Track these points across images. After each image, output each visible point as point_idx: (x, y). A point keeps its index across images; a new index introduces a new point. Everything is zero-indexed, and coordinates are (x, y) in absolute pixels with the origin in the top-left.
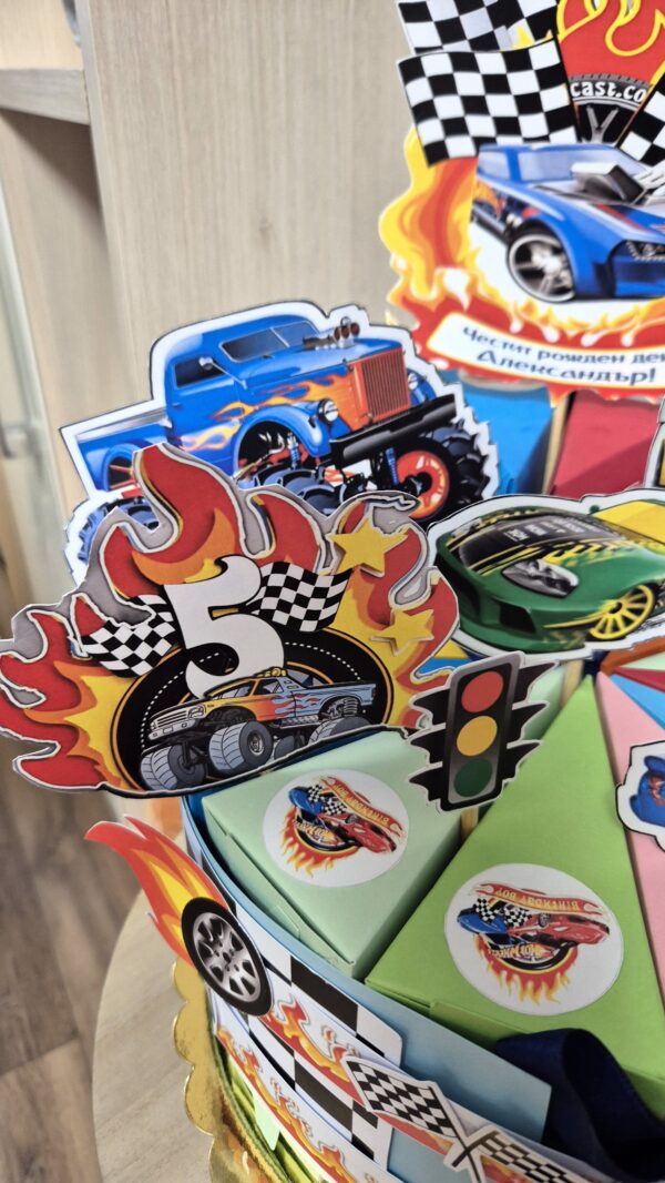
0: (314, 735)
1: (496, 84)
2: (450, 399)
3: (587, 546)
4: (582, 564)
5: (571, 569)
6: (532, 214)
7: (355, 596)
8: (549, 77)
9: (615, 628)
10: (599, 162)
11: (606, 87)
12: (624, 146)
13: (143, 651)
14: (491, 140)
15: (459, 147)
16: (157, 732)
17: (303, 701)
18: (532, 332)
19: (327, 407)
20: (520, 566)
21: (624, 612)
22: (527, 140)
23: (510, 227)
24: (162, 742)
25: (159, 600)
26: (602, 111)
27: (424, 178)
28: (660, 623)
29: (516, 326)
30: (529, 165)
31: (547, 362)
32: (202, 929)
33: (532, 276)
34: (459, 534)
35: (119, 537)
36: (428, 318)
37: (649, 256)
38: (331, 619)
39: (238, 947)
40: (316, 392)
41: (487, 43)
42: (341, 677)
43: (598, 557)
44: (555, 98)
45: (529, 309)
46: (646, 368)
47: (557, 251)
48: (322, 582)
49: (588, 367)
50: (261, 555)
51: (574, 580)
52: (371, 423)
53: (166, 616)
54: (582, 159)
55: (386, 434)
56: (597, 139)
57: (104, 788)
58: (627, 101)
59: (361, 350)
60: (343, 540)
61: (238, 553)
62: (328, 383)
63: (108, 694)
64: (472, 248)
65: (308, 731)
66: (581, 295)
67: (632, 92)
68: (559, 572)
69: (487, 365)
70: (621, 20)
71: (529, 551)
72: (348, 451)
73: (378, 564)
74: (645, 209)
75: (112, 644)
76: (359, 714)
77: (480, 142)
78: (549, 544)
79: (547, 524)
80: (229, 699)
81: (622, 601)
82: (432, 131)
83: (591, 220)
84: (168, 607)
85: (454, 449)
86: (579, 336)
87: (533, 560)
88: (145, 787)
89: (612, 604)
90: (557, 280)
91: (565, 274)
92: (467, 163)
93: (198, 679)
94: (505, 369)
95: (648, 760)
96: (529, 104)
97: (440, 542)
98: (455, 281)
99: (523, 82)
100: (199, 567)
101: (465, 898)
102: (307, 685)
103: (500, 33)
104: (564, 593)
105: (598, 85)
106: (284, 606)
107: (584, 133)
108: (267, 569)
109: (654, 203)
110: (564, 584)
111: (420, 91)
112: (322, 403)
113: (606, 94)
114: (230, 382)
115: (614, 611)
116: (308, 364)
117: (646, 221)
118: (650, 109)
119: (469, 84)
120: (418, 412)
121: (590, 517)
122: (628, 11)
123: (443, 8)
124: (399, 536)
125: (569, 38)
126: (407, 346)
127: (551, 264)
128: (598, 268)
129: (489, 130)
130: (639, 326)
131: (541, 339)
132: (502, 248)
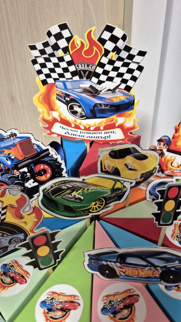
0: (9, 248)
1: (57, 65)
2: (48, 150)
3: (84, 189)
4: (84, 194)
5: (81, 195)
6: (72, 98)
7: (10, 212)
8: (70, 63)
9: (96, 209)
10: (86, 84)
11: (85, 66)
12: (92, 80)
14: (58, 79)
15: (50, 81)
17: (3, 240)
18: (77, 127)
19: (11, 155)
20: (67, 195)
21: (98, 205)
22: (67, 79)
23: (67, 101)
26: (85, 71)
27: (43, 89)
28: (108, 207)
29: (73, 125)
30: (69, 85)
31: (83, 134)
33: (75, 113)
34: (48, 188)
36: (50, 124)
37: (103, 107)
38: (5, 219)
40: (7, 152)
41: (52, 55)
42: (13, 233)
43: (87, 192)
44: (72, 68)
45: (75, 121)
46: (108, 135)
47: (80, 107)
49: (93, 135)
51: (82, 198)
52: (25, 158)
54: (82, 84)
55: (30, 160)
56: (85, 79)
58: (90, 69)
59: (18, 140)
60: (2, 199)
62: (11, 149)
64: (58, 106)
66: (88, 118)
67: (91, 67)
68: (77, 196)
69: (68, 135)
70: (85, 49)
71: (68, 191)
72: (19, 166)
73: (15, 204)
74: (100, 95)
77: (55, 80)
78: (73, 189)
79: (72, 184)
81: (96, 202)
82: (43, 77)
83: (87, 99)
85: (51, 162)
86: (90, 127)
87: (70, 193)
89: (94, 203)
90: (81, 114)
91: (83, 112)
92: (53, 85)
94: (72, 136)
95: (89, 255)
96: (66, 70)
97: (43, 191)
98: (55, 115)
99: (63, 65)
101: (43, 297)
102: (3, 236)
103: (55, 52)
104: (81, 201)
105: (82, 65)
107: (81, 77)
109: (102, 94)
110: (80, 199)
111: (37, 67)
112: (9, 154)
113: (85, 67)
115: (95, 205)
116: (3, 145)
117: (101, 99)
118: (96, 71)
119: (50, 65)
120: (38, 154)
121: (83, 182)
122: (87, 47)
123: (40, 46)
124: (19, 196)
125: (73, 54)
126: (32, 137)
127: (79, 110)
128: (91, 110)
129: (57, 77)
130: (104, 125)
131: (80, 128)
132: (66, 106)
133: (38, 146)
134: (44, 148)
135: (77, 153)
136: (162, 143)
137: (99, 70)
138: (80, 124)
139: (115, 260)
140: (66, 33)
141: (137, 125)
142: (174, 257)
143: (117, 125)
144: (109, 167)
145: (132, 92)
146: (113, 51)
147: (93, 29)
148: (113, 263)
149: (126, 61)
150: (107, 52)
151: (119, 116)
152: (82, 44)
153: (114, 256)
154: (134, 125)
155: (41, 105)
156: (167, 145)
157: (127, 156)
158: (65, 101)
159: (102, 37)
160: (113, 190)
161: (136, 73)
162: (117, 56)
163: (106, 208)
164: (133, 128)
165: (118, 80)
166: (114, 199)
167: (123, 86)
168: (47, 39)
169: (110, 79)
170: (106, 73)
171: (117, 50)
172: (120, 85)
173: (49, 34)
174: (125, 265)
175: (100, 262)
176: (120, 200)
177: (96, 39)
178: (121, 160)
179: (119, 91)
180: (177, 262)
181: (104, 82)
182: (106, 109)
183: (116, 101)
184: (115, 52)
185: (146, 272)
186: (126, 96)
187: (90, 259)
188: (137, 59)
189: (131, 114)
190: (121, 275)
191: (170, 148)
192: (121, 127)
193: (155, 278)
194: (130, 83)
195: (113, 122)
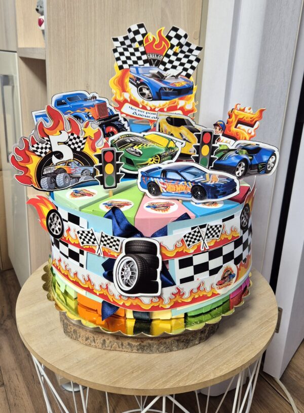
0: (80, 180)
1: (132, 54)
2: (118, 115)
3: (144, 144)
4: (143, 149)
5: (141, 150)
6: (142, 81)
7: (88, 143)
8: (143, 53)
10: (155, 70)
12: (160, 67)
13: (44, 151)
14: (132, 65)
15: (126, 66)
16: (45, 173)
17: (77, 169)
18: (144, 108)
19: (89, 114)
20: (129, 148)
21: (154, 161)
22: (139, 65)
23: (137, 84)
24: (46, 175)
25: (48, 139)
26: (154, 60)
27: (119, 73)
29: (141, 106)
30: (140, 71)
31: (148, 115)
32: (51, 219)
33: (143, 95)
34: (116, 140)
35: (41, 123)
36: (121, 104)
37: (168, 91)
38: (83, 149)
39: (58, 219)
40: (87, 110)
41: (130, 46)
42: (86, 164)
43: (146, 147)
44: (144, 57)
45: (143, 102)
47: (148, 89)
48: (81, 139)
50: (68, 131)
51: (142, 153)
52: (99, 118)
53: (49, 143)
54: (151, 70)
55: (103, 121)
56: (154, 66)
57: (32, 186)
58: (160, 58)
59: (97, 102)
60: (85, 129)
61: (64, 130)
62: (90, 108)
63: (36, 160)
64: (130, 88)
65: (79, 178)
66: (154, 100)
68: (138, 150)
69: (135, 115)
70: (156, 43)
71: (131, 145)
73: (93, 136)
74: (165, 80)
75: (38, 148)
76: (90, 175)
77: (130, 66)
78: (135, 143)
79: (134, 138)
80: (61, 166)
81: (153, 158)
82: (120, 63)
83: (155, 83)
84: (49, 141)
85: (119, 127)
86: (155, 109)
87: (132, 147)
88: (41, 188)
89: (151, 159)
90: (149, 96)
91: (150, 94)
92: (127, 70)
93: (55, 160)
94: (139, 116)
95: (141, 172)
96: (139, 58)
97: (111, 141)
98: (126, 96)
99: (138, 54)
100: (56, 132)
102: (78, 165)
103: (133, 44)
104: (140, 156)
105: (153, 55)
106: (73, 144)
107: (151, 64)
108: (70, 134)
109: (167, 79)
110: (140, 153)
111: (117, 55)
112: (88, 113)
113: (155, 57)
114: (68, 106)
115: (151, 161)
116: (85, 104)
117: (166, 83)
118: (164, 60)
119: (127, 54)
120: (110, 117)
121: (143, 137)
122: (158, 41)
123: (121, 39)
124: (96, 130)
125: (146, 46)
126: (107, 102)
127: (147, 92)
128: (157, 93)
129: (132, 63)
130: (167, 107)
131: (146, 109)
132: (136, 88)
133: (111, 110)
134: (115, 113)
136: (218, 128)
137: (166, 60)
138: (147, 105)
139: (159, 176)
140: (142, 31)
141: (195, 108)
142: (199, 172)
143: (178, 107)
144: (166, 130)
145: (192, 79)
146: (177, 45)
147: (163, 28)
148: (158, 179)
149: (187, 53)
150: (172, 47)
151: (181, 99)
152: (154, 39)
153: (159, 172)
154: (193, 108)
155: (115, 87)
156: (223, 129)
157: (182, 126)
159: (169, 35)
160: (168, 149)
161: (195, 64)
162: (180, 49)
164: (192, 111)
165: (180, 69)
166: (167, 158)
167: (184, 73)
168: (128, 34)
169: (174, 67)
170: (171, 62)
171: (180, 45)
172: (182, 72)
173: (130, 30)
174: (166, 180)
175: (149, 179)
176: (172, 159)
177: (164, 36)
178: (176, 128)
179: (181, 78)
181: (169, 69)
182: (169, 92)
183: (178, 85)
184: (179, 47)
185: (182, 187)
186: (186, 82)
187: (142, 177)
188: (196, 53)
189: (190, 98)
190: (164, 192)
191: (225, 133)
192: (182, 109)
193: (188, 194)
194: (190, 71)
195: (175, 104)
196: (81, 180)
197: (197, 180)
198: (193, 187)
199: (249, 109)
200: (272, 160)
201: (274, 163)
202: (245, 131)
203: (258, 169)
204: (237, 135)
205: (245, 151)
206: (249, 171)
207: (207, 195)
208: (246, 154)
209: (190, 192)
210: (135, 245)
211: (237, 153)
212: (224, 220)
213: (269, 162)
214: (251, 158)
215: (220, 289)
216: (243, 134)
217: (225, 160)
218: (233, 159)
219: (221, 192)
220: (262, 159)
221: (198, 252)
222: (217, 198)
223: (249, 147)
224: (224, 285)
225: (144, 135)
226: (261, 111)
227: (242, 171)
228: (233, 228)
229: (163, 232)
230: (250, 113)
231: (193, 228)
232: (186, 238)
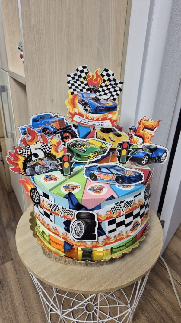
1: (80, 85)
2: (71, 126)
3: (87, 145)
5: (85, 149)
6: (86, 102)
7: (53, 148)
8: (86, 85)
9: (92, 158)
10: (94, 96)
12: (96, 94)
13: (27, 153)
15: (75, 92)
16: (28, 166)
17: (47, 163)
18: (87, 118)
19: (54, 126)
20: (78, 148)
21: (93, 155)
22: (84, 92)
23: (83, 103)
24: (29, 167)
25: (29, 147)
26: (93, 89)
27: (71, 96)
29: (85, 117)
30: (84, 95)
31: (90, 122)
32: (33, 193)
33: (86, 110)
34: (70, 143)
35: (24, 138)
36: (73, 115)
37: (101, 108)
38: (50, 151)
39: (37, 193)
40: (52, 124)
42: (52, 160)
43: (88, 147)
44: (87, 87)
45: (86, 115)
46: (103, 123)
47: (89, 107)
48: (49, 146)
49: (95, 123)
50: (41, 142)
51: (86, 150)
52: (60, 129)
53: (29, 149)
54: (91, 95)
55: (62, 130)
56: (93, 93)
57: (21, 173)
58: (96, 88)
59: (58, 119)
60: (51, 140)
61: (38, 141)
62: (54, 123)
63: (22, 159)
64: (78, 106)
65: (48, 167)
66: (93, 113)
68: (84, 149)
69: (82, 122)
70: (94, 78)
71: (79, 146)
72: (57, 132)
73: (56, 144)
74: (100, 102)
75: (23, 152)
76: (55, 166)
77: (78, 92)
78: (82, 145)
79: (81, 142)
80: (37, 161)
81: (93, 153)
82: (72, 90)
83: (93, 103)
84: (30, 148)
85: (72, 133)
86: (93, 119)
87: (80, 147)
88: (26, 174)
90: (90, 111)
91: (91, 110)
92: (76, 95)
93: (33, 158)
94: (84, 123)
95: (86, 167)
96: (84, 88)
97: (67, 144)
98: (76, 110)
99: (83, 85)
100: (33, 143)
102: (48, 160)
103: (80, 79)
105: (92, 86)
106: (44, 149)
107: (91, 92)
108: (42, 144)
110: (84, 151)
111: (70, 85)
112: (53, 125)
114: (40, 122)
115: (92, 155)
116: (51, 120)
117: (101, 104)
118: (99, 89)
119: (76, 85)
120: (66, 127)
121: (87, 142)
122: (95, 77)
123: (72, 75)
124: (58, 141)
125: (88, 80)
126: (64, 119)
127: (89, 109)
128: (95, 109)
129: (79, 91)
130: (101, 118)
131: (88, 119)
132: (82, 106)
133: (67, 123)
134: (69, 125)
135: (85, 132)
136: (132, 131)
137: (100, 89)
138: (89, 116)
139: (96, 170)
140: (85, 70)
141: (118, 119)
142: (121, 169)
143: (108, 118)
144: (100, 137)
145: (116, 101)
146: (108, 80)
147: (99, 69)
148: (95, 172)
149: (114, 86)
150: (104, 81)
151: (109, 113)
152: (93, 76)
153: (96, 168)
154: (117, 119)
155: (69, 105)
156: (135, 132)
157: (110, 133)
158: (82, 103)
159: (103, 73)
160: (101, 148)
161: (119, 92)
162: (109, 83)
163: (97, 157)
164: (116, 121)
165: (109, 95)
166: (101, 153)
167: (112, 98)
168: (76, 72)
169: (106, 94)
170: (104, 91)
171: (109, 80)
173: (77, 70)
174: (100, 173)
175: (90, 171)
176: (104, 154)
177: (99, 74)
178: (107, 134)
179: (110, 100)
180: (122, 172)
181: (102, 95)
182: (103, 109)
183: (108, 105)
185: (110, 177)
186: (113, 103)
187: (86, 170)
188: (119, 85)
189: (115, 113)
190: (99, 179)
191: (136, 134)
192: (110, 119)
193: (113, 180)
194: (116, 97)
195: (106, 116)
196: (50, 168)
197: (119, 173)
198: (117, 177)
199: (151, 120)
200: (164, 155)
201: (165, 157)
202: (148, 133)
203: (156, 160)
204: (144, 135)
205: (148, 150)
206: (150, 161)
207: (125, 182)
208: (148, 151)
209: (114, 179)
210: (82, 215)
211: (143, 150)
212: (134, 197)
213: (162, 156)
214: (152, 153)
215: (131, 233)
216: (147, 134)
217: (136, 154)
218: (140, 154)
219: (133, 180)
220: (158, 154)
221: (119, 216)
222: (131, 183)
223: (151, 147)
224: (134, 230)
225: (87, 140)
226: (159, 121)
227: (146, 161)
228: (140, 200)
229: (99, 207)
230: (151, 122)
231: (116, 204)
232: (112, 210)
